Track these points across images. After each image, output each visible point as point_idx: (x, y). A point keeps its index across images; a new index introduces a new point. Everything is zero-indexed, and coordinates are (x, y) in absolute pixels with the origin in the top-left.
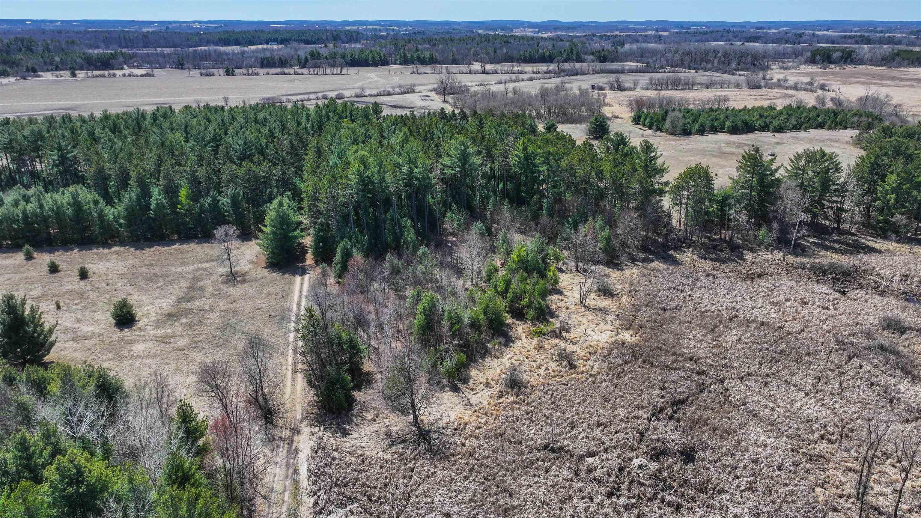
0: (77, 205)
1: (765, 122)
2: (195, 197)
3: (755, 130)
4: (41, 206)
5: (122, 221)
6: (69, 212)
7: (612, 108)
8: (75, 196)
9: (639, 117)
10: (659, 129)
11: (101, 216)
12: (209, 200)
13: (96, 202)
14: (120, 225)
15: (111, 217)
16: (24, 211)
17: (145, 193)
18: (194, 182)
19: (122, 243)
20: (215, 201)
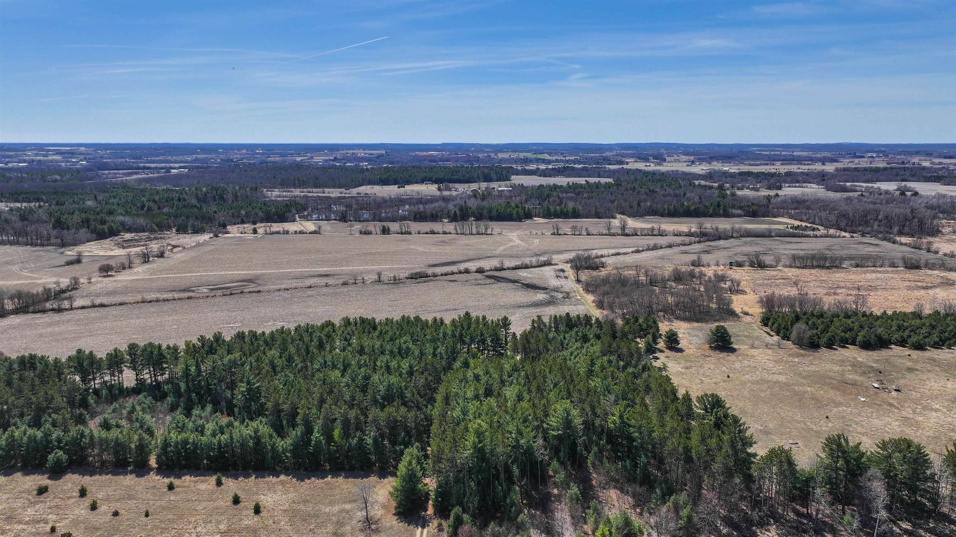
0: (257, 439)
1: (902, 337)
2: (346, 435)
3: (891, 343)
4: (232, 438)
5: (289, 455)
6: (251, 444)
7: (745, 296)
8: (256, 431)
9: (768, 319)
10: (786, 337)
11: (273, 446)
12: (355, 441)
13: (271, 436)
14: (287, 457)
15: (280, 449)
16: (220, 441)
17: (309, 430)
18: (346, 423)
19: (287, 471)
20: (361, 440)
